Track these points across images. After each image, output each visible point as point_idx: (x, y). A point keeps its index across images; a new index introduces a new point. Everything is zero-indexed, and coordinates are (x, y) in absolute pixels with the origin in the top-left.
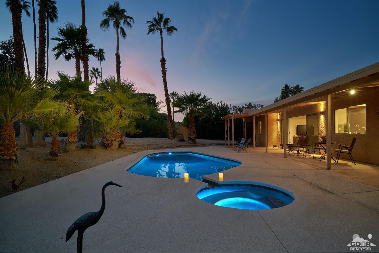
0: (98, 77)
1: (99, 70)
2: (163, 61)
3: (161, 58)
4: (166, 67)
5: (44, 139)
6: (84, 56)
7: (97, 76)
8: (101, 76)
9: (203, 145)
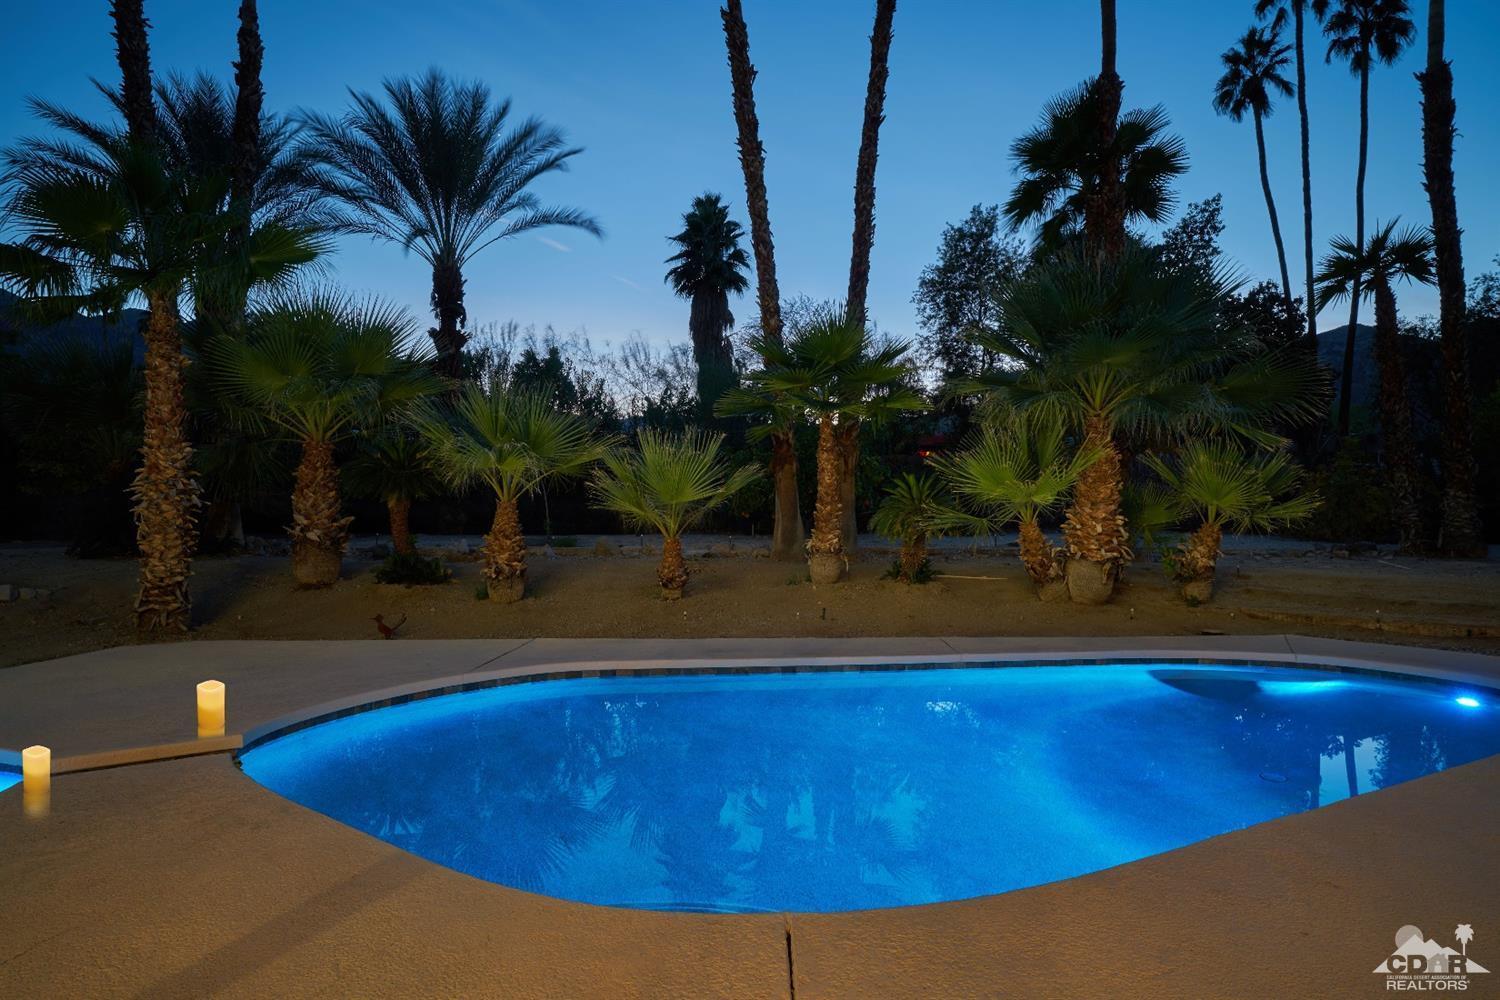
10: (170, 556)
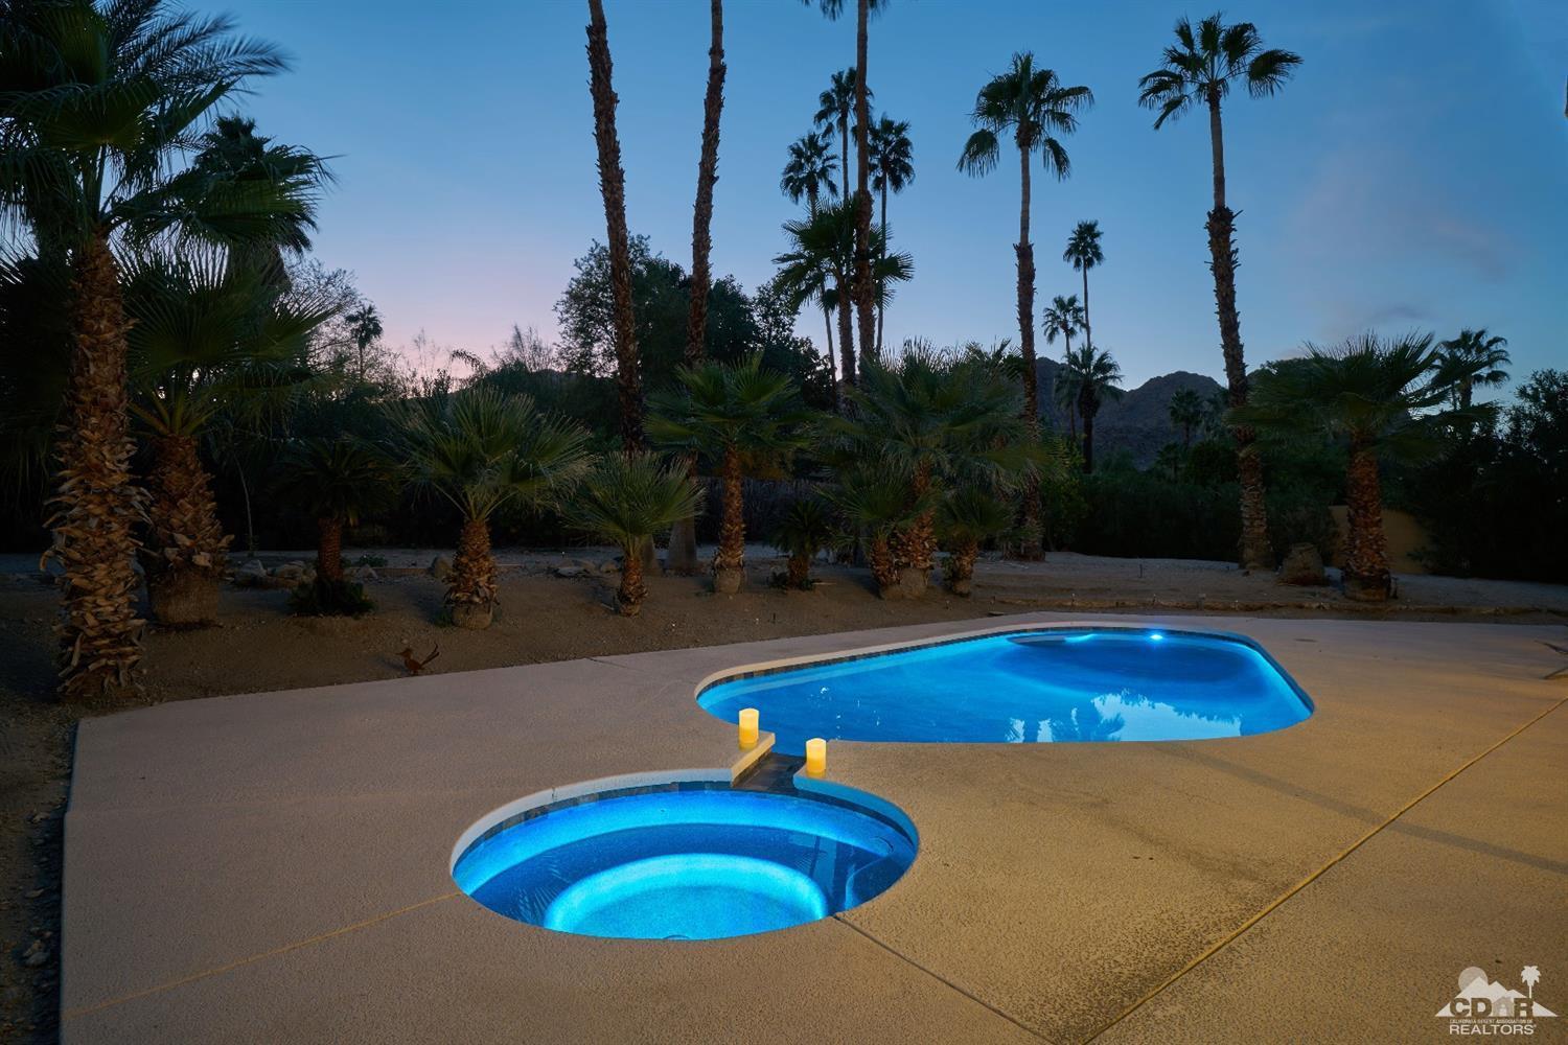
0: (1077, 328)
1: (1080, 304)
2: (1221, 223)
3: (1209, 213)
4: (1233, 248)
5: (691, 553)
6: (858, 289)
7: (1071, 325)
8: (1085, 322)
9: (1444, 611)
10: (118, 592)
